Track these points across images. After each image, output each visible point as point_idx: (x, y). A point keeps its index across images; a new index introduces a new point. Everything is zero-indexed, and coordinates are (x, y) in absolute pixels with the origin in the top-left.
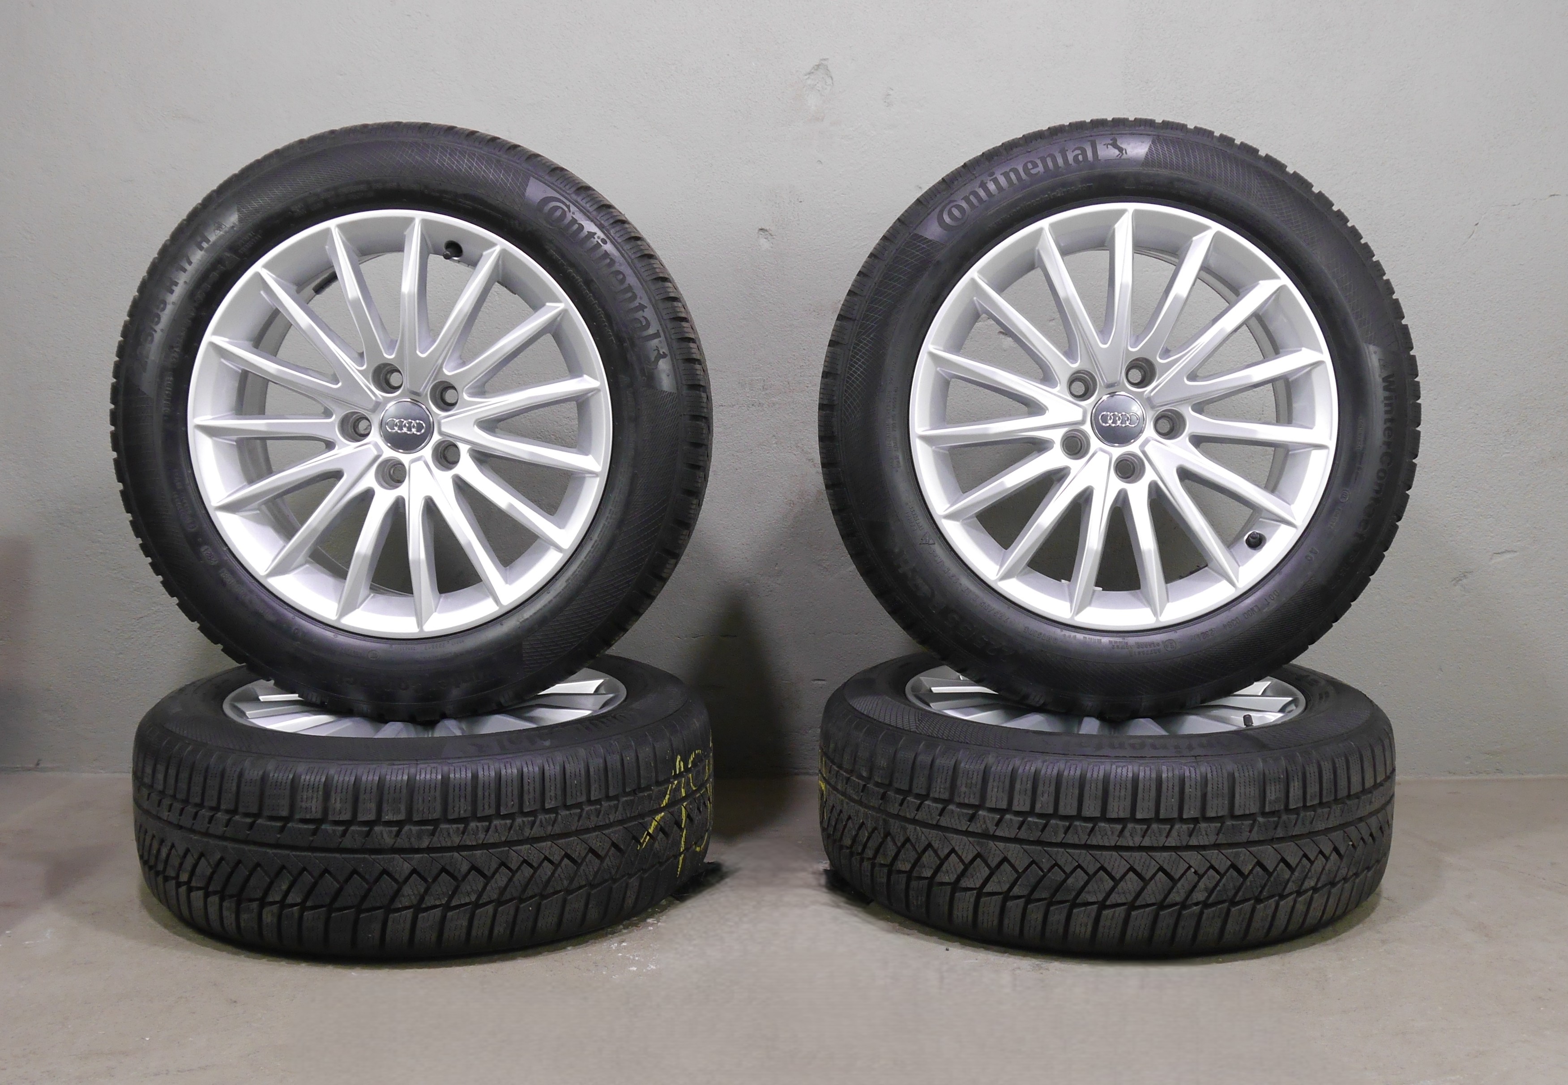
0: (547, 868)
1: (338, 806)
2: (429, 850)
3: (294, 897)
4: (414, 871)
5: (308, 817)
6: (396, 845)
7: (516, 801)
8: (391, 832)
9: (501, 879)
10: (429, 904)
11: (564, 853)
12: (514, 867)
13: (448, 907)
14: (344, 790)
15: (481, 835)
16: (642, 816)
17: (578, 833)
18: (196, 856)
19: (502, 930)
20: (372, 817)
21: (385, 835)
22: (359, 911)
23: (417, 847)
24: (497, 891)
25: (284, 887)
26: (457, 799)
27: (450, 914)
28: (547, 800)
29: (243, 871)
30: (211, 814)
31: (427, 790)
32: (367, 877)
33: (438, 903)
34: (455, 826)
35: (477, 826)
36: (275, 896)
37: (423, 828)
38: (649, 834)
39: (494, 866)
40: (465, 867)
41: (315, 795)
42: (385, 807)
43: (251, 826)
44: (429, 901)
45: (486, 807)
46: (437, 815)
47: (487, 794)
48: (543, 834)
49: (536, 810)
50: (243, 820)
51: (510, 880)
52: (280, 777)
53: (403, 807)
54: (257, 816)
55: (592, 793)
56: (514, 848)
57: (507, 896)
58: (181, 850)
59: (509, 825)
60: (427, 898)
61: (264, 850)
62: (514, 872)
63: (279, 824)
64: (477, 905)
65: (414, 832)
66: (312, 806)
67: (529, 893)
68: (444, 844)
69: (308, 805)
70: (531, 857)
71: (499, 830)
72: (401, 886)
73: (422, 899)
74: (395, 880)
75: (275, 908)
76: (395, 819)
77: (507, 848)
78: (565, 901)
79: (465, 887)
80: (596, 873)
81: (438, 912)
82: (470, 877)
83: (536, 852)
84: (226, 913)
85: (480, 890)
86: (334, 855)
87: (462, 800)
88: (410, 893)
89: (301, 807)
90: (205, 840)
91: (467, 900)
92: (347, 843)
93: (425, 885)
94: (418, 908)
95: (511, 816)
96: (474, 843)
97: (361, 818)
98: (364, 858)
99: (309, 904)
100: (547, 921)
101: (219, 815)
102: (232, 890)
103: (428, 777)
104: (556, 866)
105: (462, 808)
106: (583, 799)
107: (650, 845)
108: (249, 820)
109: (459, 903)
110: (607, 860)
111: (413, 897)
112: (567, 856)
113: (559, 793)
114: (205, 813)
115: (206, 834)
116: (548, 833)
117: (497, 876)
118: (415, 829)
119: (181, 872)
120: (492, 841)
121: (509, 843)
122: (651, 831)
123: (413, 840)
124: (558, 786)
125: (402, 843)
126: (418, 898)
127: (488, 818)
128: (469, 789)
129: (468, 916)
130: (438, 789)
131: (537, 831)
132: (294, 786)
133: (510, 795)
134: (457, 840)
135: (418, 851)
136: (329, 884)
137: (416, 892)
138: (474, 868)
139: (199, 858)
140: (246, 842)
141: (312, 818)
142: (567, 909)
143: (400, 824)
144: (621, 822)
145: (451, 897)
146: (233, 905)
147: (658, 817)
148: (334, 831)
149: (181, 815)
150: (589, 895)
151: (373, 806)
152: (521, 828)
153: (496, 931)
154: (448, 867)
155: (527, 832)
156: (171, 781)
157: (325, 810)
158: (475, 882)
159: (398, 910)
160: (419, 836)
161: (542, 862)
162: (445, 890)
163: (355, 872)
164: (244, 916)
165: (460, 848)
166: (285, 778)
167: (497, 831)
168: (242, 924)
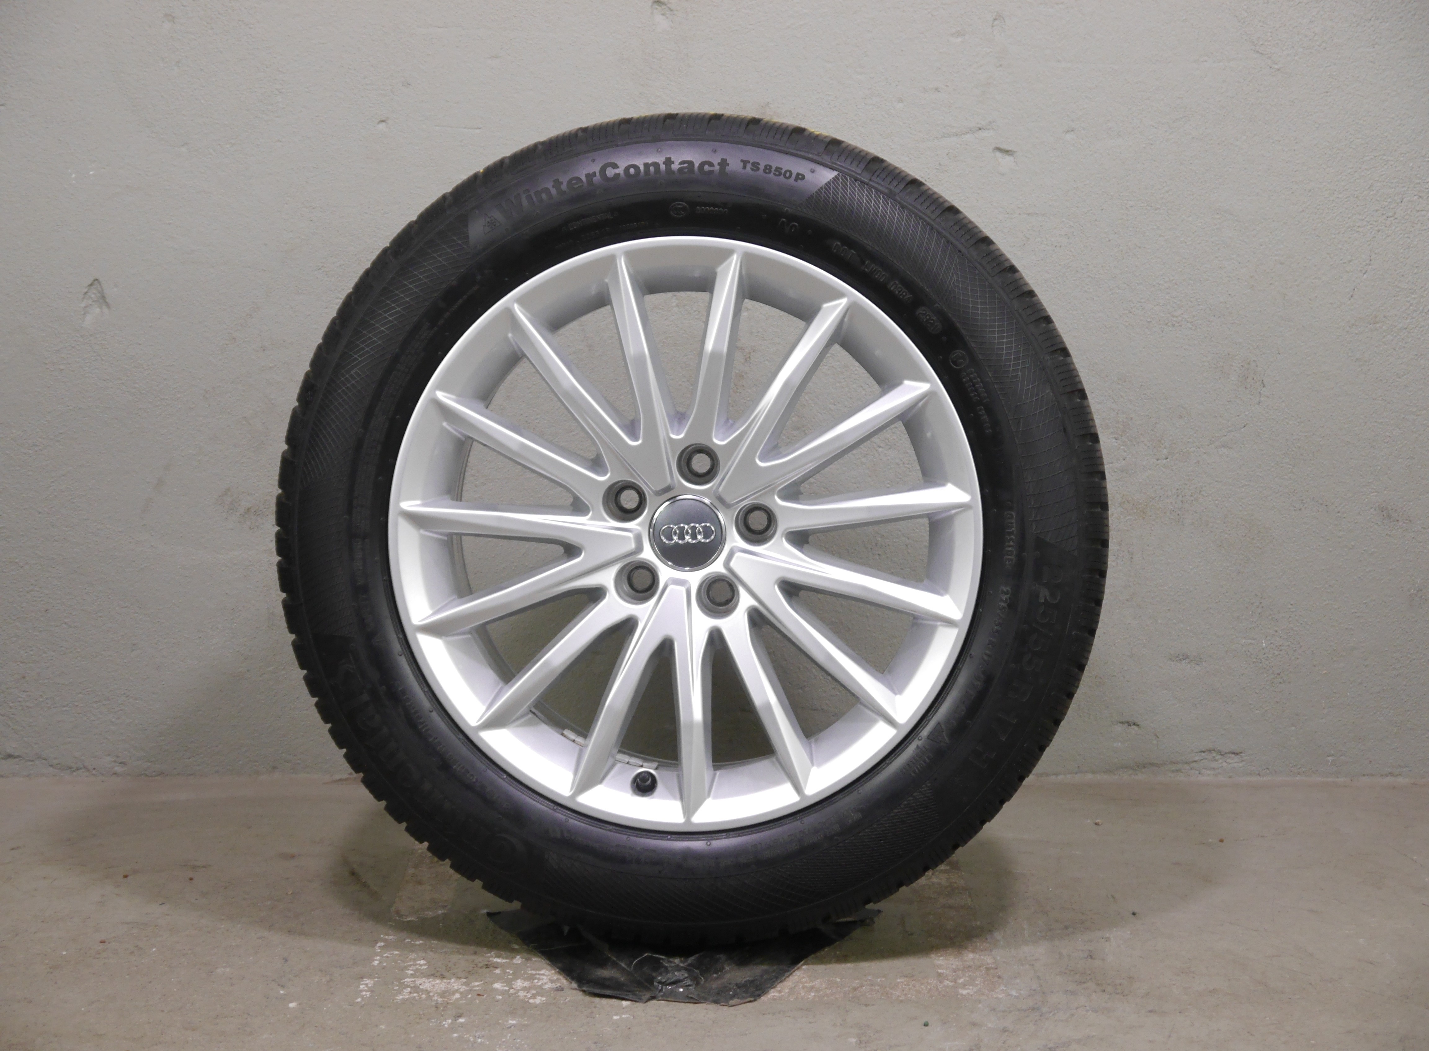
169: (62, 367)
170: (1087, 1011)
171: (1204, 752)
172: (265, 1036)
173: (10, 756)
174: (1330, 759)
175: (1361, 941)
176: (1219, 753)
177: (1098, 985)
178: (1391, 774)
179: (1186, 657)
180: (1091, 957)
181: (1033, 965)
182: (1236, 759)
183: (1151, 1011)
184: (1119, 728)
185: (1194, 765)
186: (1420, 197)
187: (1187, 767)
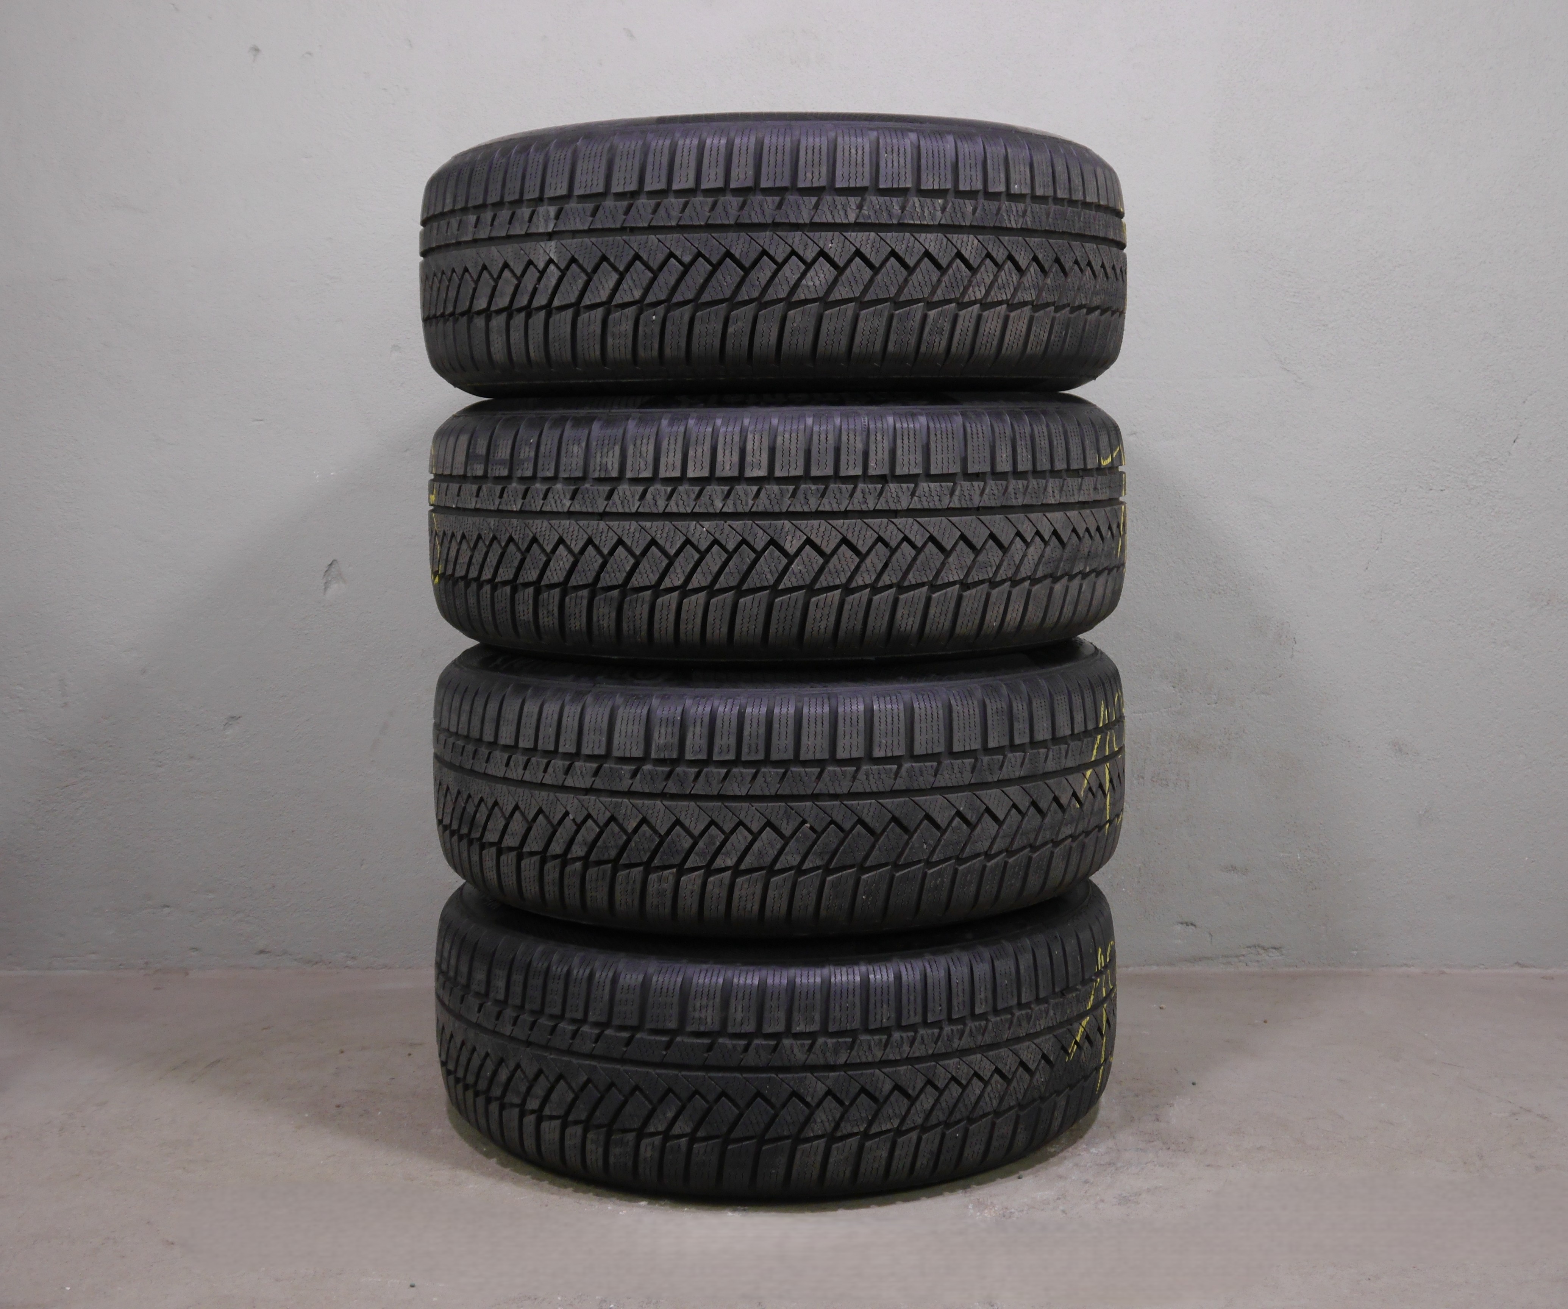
0: (977, 1087)
1: (739, 1016)
2: (847, 1066)
3: (683, 1127)
4: (829, 1092)
5: (702, 1029)
6: (809, 1062)
7: (944, 1005)
8: (803, 1045)
9: (926, 1101)
10: (845, 1132)
11: (994, 1067)
12: (941, 1084)
13: (866, 1136)
14: (747, 997)
15: (906, 1048)
16: (1070, 1022)
17: (1009, 1042)
18: (552, 1079)
19: (925, 1162)
20: (780, 1028)
21: (796, 1051)
22: (762, 1141)
23: (832, 1063)
24: (922, 1115)
25: (670, 1115)
26: (879, 1005)
27: (868, 1144)
28: (977, 1005)
29: (616, 1097)
30: (575, 1028)
31: (844, 995)
32: (773, 1100)
33: (856, 1130)
34: (877, 1037)
35: (901, 1037)
36: (658, 1125)
37: (840, 1040)
38: (1076, 1042)
39: (920, 1085)
40: (888, 1086)
41: (711, 1003)
42: (796, 1016)
43: (629, 1042)
44: (846, 1128)
45: (912, 1013)
46: (856, 1024)
47: (912, 998)
48: (972, 1045)
49: (964, 1017)
50: (618, 1034)
51: (937, 1101)
52: (666, 982)
53: (817, 1017)
54: (635, 1029)
55: (1023, 995)
56: (941, 1063)
57: (933, 1120)
58: (531, 1071)
59: (936, 1035)
60: (843, 1124)
61: (645, 1070)
62: (941, 1092)
63: (665, 1039)
64: (899, 1132)
65: (830, 1045)
66: (710, 1018)
67: (957, 1116)
68: (864, 1060)
69: (703, 1016)
70: (960, 1072)
71: (926, 1042)
72: (812, 1109)
73: (837, 1126)
74: (807, 1104)
75: (657, 1140)
76: (808, 1030)
77: (933, 1063)
78: (993, 1124)
79: (888, 1110)
80: (1026, 1091)
81: (854, 1142)
82: (892, 1098)
83: (966, 1067)
84: (589, 1146)
85: (903, 1113)
86: (733, 1075)
87: (885, 1006)
88: (823, 1120)
89: (694, 1018)
90: (566, 1059)
91: (889, 1126)
92: (750, 1059)
93: (841, 1109)
94: (832, 1138)
95: (938, 1024)
96: (898, 1058)
97: (768, 1029)
98: (770, 1078)
99: (700, 1134)
100: (974, 1150)
101: (586, 1029)
102: (601, 1116)
103: (844, 978)
104: (986, 1083)
105: (884, 1015)
106: (1014, 1002)
107: (1078, 1056)
108: (625, 1035)
109: (879, 1130)
110: (1037, 1076)
111: (827, 1124)
112: (998, 1071)
113: (990, 996)
114: (566, 1027)
115: (570, 1052)
116: (978, 1043)
117: (923, 1096)
118: (831, 1041)
119: (529, 1098)
120: (917, 1054)
121: (936, 1057)
122: (1078, 1039)
123: (828, 1054)
124: (988, 986)
125: (815, 1058)
126: (833, 1125)
127: (913, 1027)
128: (892, 990)
129: (888, 1145)
130: (858, 992)
131: (966, 1042)
132: (685, 993)
133: (937, 998)
134: (878, 1054)
135: (833, 1068)
136: (727, 1110)
137: (831, 1118)
138: (897, 1087)
139: (557, 1081)
140: (623, 1061)
141: (707, 1030)
142: (996, 1134)
143: (812, 1036)
144: (1050, 1029)
145: (870, 1124)
146: (602, 1138)
147: (1084, 1023)
148: (734, 1046)
149: (531, 1029)
150: (1018, 1117)
151: (782, 1015)
152: (950, 1039)
153: (918, 1164)
154: (868, 1087)
155: (956, 1044)
156: (517, 989)
157: (724, 1022)
158: (899, 1104)
159: (808, 1140)
160: (836, 1051)
161: (971, 1079)
162: (864, 1115)
163: (759, 1094)
164: (615, 1151)
165: (884, 1063)
166: (672, 983)
167: (923, 1042)
168: (612, 1160)
169: (306, 632)
170: (1155, 1166)
171: (1250, 947)
172: (471, 1186)
173: (262, 952)
174: (1355, 952)
175: (1382, 1105)
176: (1263, 948)
177: (1164, 1143)
178: (1406, 965)
179: (1234, 869)
180: (1158, 1120)
181: (1109, 1127)
182: (1276, 953)
183: (1208, 1166)
184: (1179, 928)
185: (1242, 958)
186: (1421, 487)
187: (1236, 960)
